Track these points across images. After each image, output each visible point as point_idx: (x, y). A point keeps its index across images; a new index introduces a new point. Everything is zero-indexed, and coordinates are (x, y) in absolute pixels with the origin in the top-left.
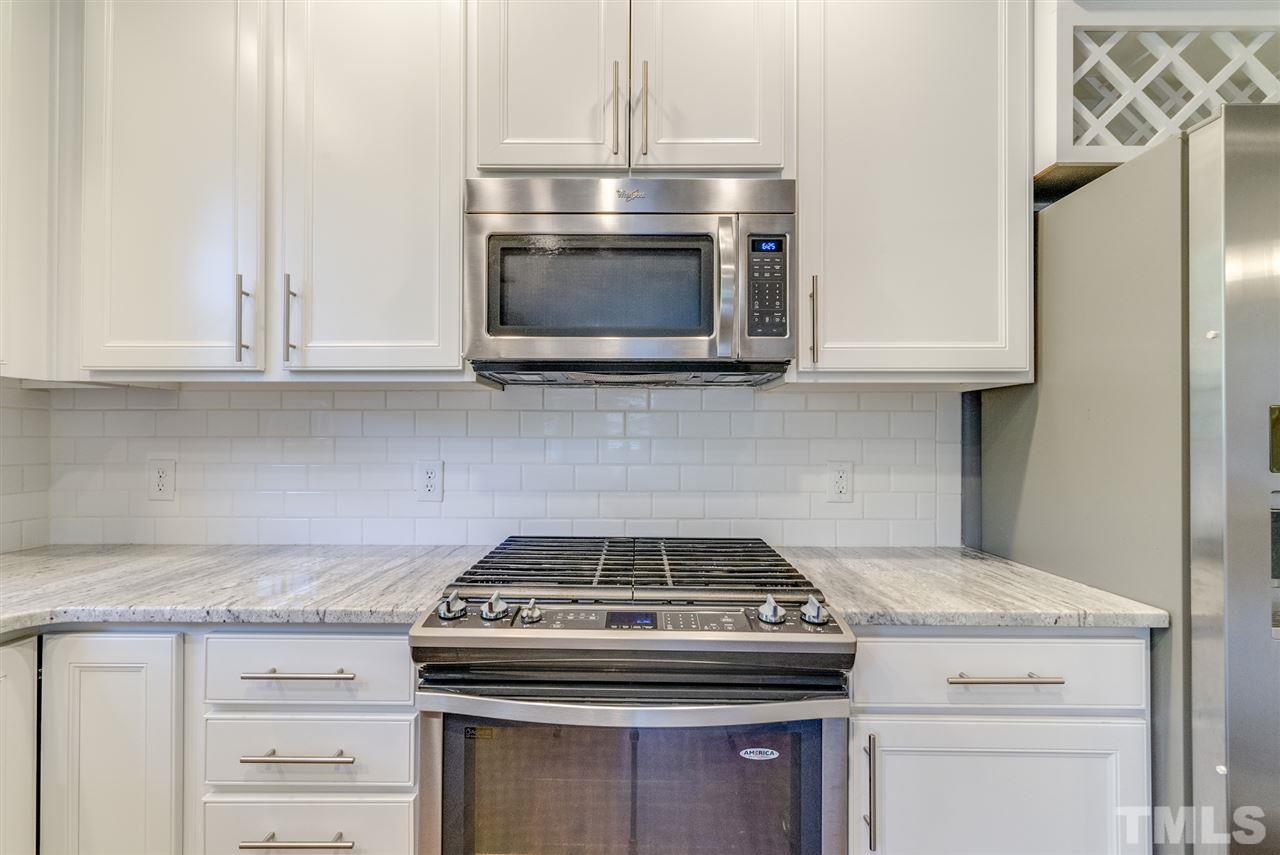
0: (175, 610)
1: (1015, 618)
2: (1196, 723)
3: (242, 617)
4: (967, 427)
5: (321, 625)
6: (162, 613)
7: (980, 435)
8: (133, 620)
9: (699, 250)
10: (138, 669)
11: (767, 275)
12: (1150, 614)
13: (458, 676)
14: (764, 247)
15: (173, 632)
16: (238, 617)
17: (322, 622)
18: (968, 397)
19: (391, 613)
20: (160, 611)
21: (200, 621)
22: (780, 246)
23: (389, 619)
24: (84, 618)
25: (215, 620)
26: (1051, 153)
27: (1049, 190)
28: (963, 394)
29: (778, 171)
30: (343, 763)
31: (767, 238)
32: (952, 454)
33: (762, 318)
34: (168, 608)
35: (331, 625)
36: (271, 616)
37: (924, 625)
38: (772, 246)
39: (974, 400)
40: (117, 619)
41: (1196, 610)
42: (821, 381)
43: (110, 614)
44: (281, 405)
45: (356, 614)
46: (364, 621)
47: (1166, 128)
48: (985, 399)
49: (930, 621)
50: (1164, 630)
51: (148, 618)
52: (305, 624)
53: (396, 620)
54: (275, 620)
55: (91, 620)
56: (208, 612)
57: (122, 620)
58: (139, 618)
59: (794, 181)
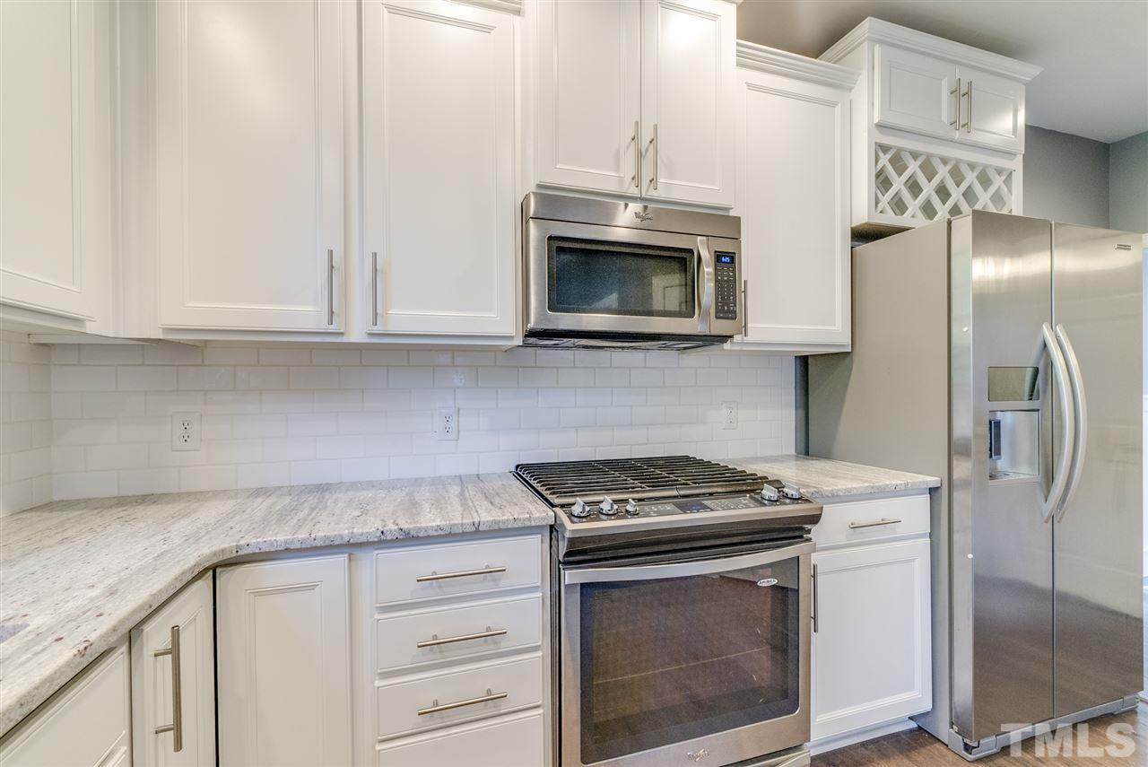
0: (352, 533)
1: (878, 488)
2: (956, 537)
3: (412, 533)
4: (798, 375)
5: (477, 533)
6: (341, 537)
7: (807, 383)
8: (314, 545)
9: (686, 258)
10: (312, 587)
11: (726, 278)
12: (933, 480)
13: (582, 558)
14: (723, 259)
15: (346, 553)
16: (408, 533)
17: (477, 531)
18: (798, 360)
19: (529, 519)
20: (339, 535)
21: (376, 540)
22: (733, 259)
23: (528, 524)
24: (265, 548)
25: (389, 537)
26: (863, 215)
27: (864, 235)
28: (796, 357)
29: (728, 209)
30: (492, 636)
31: (725, 254)
32: (789, 395)
33: (723, 306)
34: (346, 532)
35: (485, 532)
36: (436, 530)
37: (837, 496)
38: (728, 259)
39: (804, 361)
40: (299, 546)
41: (955, 476)
42: (745, 349)
43: (292, 542)
44: (311, 362)
45: (504, 522)
46: (509, 527)
47: (942, 211)
48: (810, 360)
49: (841, 493)
50: (937, 488)
51: (328, 543)
52: (464, 533)
53: (533, 524)
54: (440, 533)
55: (273, 549)
56: (382, 532)
57: (304, 546)
58: (319, 543)
59: (740, 218)
